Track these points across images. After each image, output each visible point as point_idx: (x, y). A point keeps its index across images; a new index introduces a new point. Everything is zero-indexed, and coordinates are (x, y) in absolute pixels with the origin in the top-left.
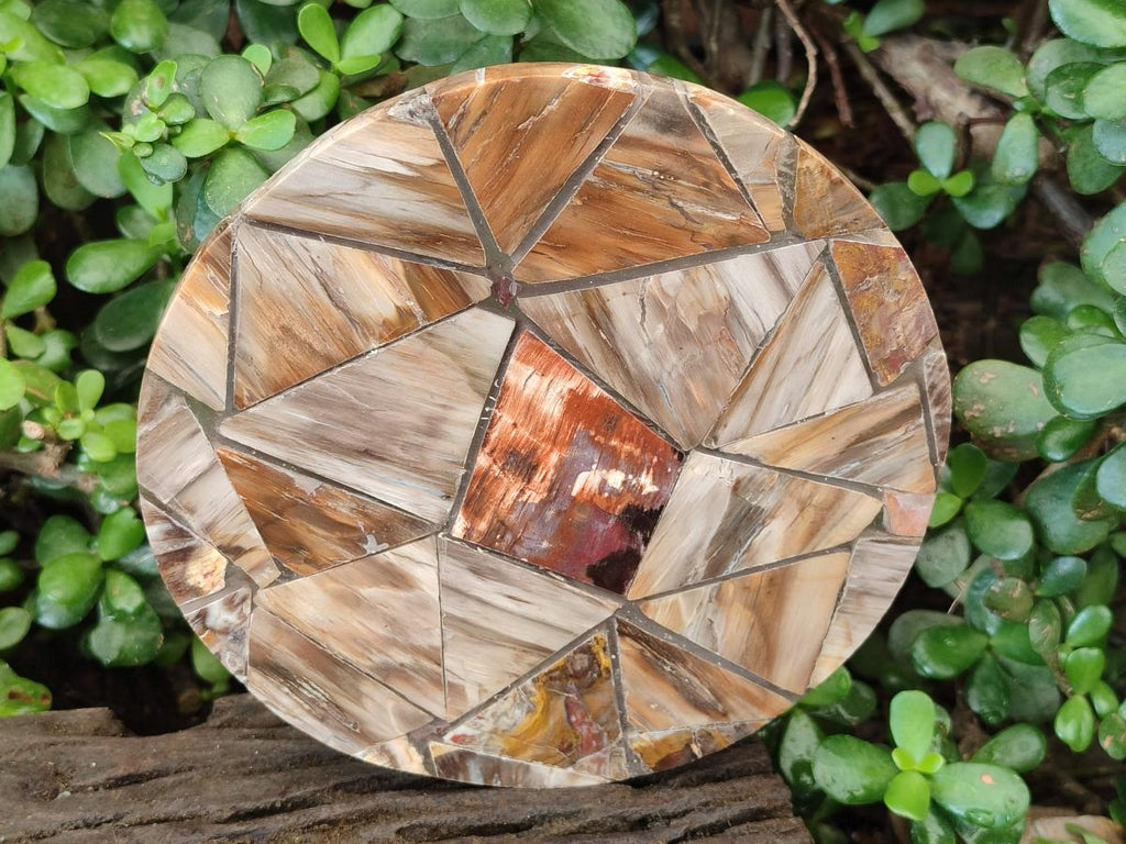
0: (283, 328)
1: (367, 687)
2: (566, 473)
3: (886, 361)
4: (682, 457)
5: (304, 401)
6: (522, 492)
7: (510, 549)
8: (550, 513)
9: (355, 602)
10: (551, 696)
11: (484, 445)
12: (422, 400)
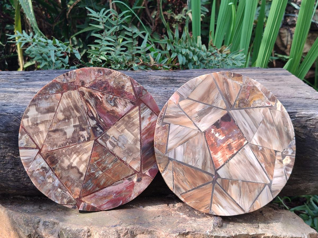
0: (250, 193)
1: (277, 123)
2: (224, 141)
3: (166, 129)
4: (205, 132)
5: (255, 179)
6: (232, 142)
7: (240, 133)
8: (230, 136)
9: (269, 140)
10: (250, 102)
11: (233, 154)
12: (238, 168)
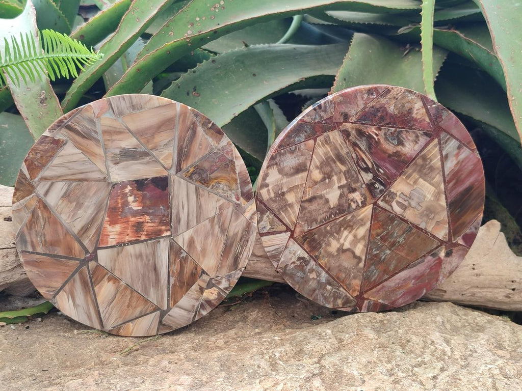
0: (128, 307)
1: (231, 234)
2: (135, 213)
4: (114, 185)
6: (147, 222)
7: (167, 216)
8: (151, 211)
9: (204, 251)
10: (211, 180)
11: (138, 240)
12: (132, 263)
